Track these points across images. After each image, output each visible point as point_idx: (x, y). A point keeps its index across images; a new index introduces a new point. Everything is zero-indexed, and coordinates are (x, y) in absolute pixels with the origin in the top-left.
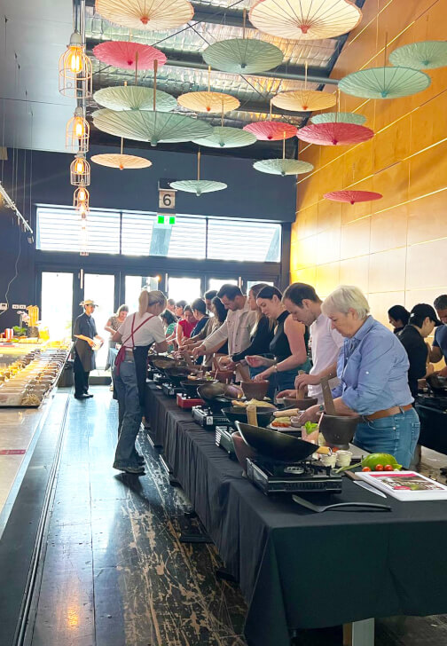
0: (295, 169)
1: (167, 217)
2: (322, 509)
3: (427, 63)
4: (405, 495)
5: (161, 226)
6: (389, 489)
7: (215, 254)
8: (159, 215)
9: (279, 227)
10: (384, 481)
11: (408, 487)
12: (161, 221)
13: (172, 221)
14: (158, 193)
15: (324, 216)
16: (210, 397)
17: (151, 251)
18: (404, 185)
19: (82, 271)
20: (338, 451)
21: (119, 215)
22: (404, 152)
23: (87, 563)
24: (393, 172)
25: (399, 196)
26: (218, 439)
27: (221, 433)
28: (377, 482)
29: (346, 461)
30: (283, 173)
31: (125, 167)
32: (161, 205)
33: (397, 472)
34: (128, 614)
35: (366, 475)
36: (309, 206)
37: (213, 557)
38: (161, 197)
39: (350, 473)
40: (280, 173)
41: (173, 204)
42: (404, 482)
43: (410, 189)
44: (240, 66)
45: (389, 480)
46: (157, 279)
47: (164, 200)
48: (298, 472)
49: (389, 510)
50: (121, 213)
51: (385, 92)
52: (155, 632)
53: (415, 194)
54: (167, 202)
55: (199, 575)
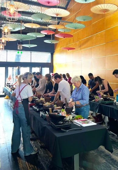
0: (54, 42)
1: (20, 52)
2: (67, 131)
3: (84, 20)
4: (84, 125)
5: (18, 54)
6: (81, 124)
7: (33, 61)
8: (18, 51)
9: (50, 54)
10: (80, 122)
11: (85, 123)
12: (18, 53)
13: (21, 53)
14: (17, 46)
15: (61, 52)
16: (37, 104)
17: (15, 60)
18: (80, 46)
20: (70, 116)
22: (80, 39)
23: (6, 149)
24: (78, 43)
25: (79, 49)
26: (41, 115)
27: (41, 113)
28: (78, 122)
29: (71, 118)
31: (10, 41)
32: (18, 49)
33: (82, 119)
34: (19, 161)
35: (76, 121)
36: (58, 49)
37: (39, 143)
38: (18, 47)
39: (72, 121)
40: (51, 43)
41: (22, 48)
42: (84, 122)
43: (82, 47)
44: (41, 19)
45: (81, 122)
46: (17, 68)
47: (19, 47)
48: (62, 123)
49: (81, 129)
50: (7, 51)
51: (76, 28)
52: (26, 164)
53: (83, 49)
54: (20, 48)
55: (36, 148)
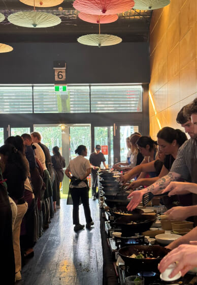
1: (61, 87)
5: (57, 93)
8: (55, 85)
9: (141, 88)
12: (57, 89)
13: (64, 89)
14: (54, 71)
19: (9, 126)
21: (31, 88)
30: (100, 45)
32: (56, 79)
38: (56, 74)
40: (98, 45)
41: (64, 77)
47: (58, 75)
50: (33, 86)
54: (60, 76)
